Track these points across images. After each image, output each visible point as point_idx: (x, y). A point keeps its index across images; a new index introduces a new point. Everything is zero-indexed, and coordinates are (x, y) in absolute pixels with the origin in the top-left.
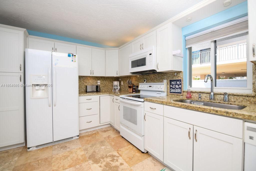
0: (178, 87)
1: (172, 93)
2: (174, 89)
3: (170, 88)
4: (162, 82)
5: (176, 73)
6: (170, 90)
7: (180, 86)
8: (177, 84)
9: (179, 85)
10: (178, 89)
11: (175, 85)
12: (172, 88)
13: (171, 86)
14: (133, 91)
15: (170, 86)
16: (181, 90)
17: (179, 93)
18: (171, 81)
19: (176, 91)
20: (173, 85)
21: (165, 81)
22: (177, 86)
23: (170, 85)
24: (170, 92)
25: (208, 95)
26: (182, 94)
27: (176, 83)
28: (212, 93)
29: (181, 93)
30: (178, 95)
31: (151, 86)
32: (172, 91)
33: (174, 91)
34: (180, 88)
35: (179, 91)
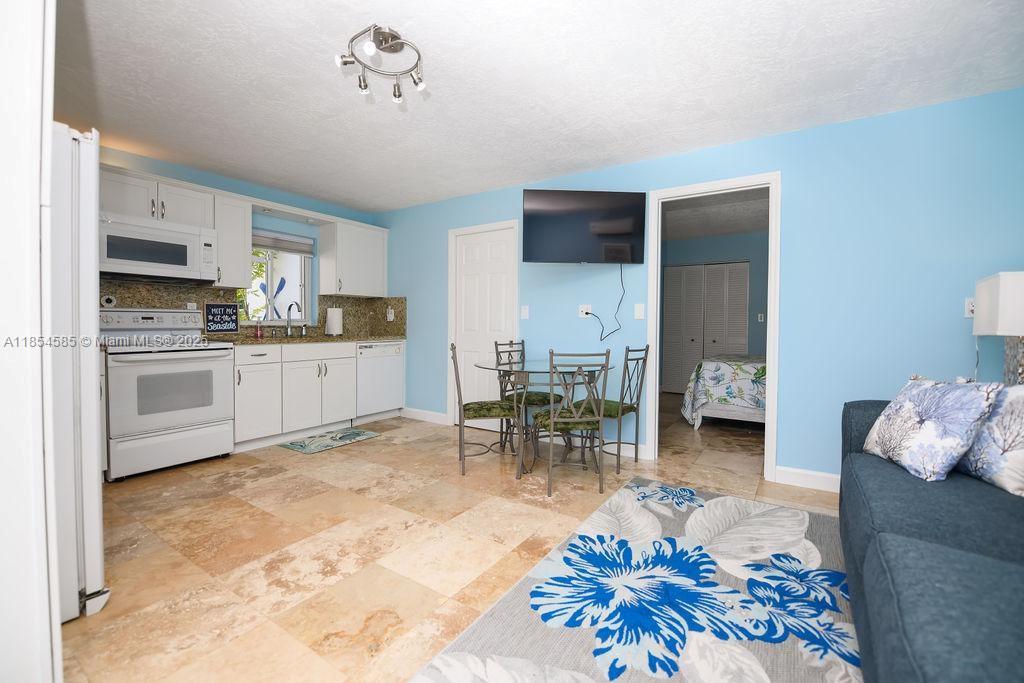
0: (229, 319)
1: (213, 331)
2: (219, 322)
3: (209, 321)
4: (182, 306)
5: (221, 292)
6: (208, 326)
7: (234, 317)
8: (225, 314)
9: (230, 316)
10: (229, 322)
11: (222, 315)
12: (213, 321)
13: (211, 318)
15: (208, 317)
16: (237, 325)
17: (231, 330)
18: (209, 307)
19: (224, 328)
20: (214, 315)
21: (192, 307)
22: (226, 318)
23: (208, 315)
24: (208, 331)
26: (238, 332)
27: (225, 310)
31: (152, 318)
32: (212, 328)
33: (219, 327)
34: (233, 321)
35: (232, 326)
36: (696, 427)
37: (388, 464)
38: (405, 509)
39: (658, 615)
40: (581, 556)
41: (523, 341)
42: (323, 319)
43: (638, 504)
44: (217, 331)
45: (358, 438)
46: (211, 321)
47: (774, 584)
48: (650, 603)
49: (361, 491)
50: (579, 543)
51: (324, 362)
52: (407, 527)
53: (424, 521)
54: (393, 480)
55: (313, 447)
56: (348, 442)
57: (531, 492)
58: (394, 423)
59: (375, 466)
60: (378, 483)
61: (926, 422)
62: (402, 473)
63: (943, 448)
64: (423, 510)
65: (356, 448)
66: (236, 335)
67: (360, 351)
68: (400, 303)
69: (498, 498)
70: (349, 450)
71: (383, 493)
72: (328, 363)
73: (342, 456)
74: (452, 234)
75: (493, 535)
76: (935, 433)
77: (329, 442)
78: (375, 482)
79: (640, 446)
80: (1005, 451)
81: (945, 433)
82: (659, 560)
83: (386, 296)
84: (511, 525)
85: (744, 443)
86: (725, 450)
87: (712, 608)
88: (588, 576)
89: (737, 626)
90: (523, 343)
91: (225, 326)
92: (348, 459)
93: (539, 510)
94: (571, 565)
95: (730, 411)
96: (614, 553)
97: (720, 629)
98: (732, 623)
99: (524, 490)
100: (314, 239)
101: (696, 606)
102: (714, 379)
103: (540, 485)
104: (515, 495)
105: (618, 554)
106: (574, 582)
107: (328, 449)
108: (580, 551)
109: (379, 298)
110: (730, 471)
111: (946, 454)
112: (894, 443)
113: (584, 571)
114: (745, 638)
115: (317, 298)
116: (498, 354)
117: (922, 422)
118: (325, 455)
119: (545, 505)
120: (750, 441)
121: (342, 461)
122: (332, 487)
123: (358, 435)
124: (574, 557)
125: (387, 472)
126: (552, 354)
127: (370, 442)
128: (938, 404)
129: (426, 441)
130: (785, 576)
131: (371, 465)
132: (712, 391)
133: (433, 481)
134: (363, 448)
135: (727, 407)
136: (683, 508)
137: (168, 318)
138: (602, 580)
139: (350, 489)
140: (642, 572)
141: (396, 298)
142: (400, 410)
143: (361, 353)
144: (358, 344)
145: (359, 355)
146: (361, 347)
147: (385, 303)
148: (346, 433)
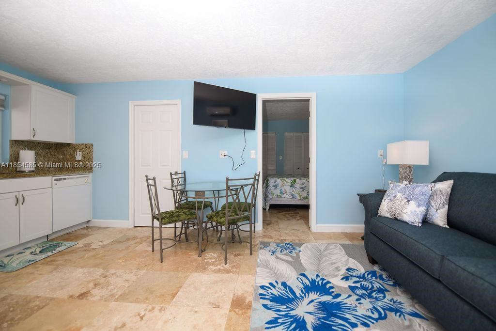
36: (267, 210)
37: (97, 266)
38: (132, 302)
39: (334, 325)
40: (271, 301)
41: (185, 172)
42: (16, 158)
43: (272, 257)
45: (58, 249)
47: (358, 285)
48: (324, 318)
49: (83, 296)
50: (263, 292)
51: (21, 193)
52: (142, 318)
53: (153, 308)
54: (107, 279)
55: (14, 265)
56: (50, 254)
57: (213, 264)
58: (85, 232)
59: (86, 270)
60: (95, 285)
61: (411, 201)
62: (112, 271)
63: (420, 211)
64: (147, 299)
65: (59, 258)
67: (55, 183)
68: (87, 149)
69: (196, 274)
70: (52, 261)
71: (105, 292)
72: (25, 194)
73: (49, 268)
74: (131, 104)
75: (210, 303)
76: (415, 206)
77: (31, 257)
78: (91, 285)
79: (256, 224)
80: (437, 210)
81: (419, 206)
82: (308, 289)
83: (73, 142)
84: (216, 292)
85: (291, 215)
86: (286, 219)
87: (349, 309)
88: (284, 313)
89: (366, 316)
90: (184, 173)
92: (55, 269)
93: (226, 276)
94: (270, 309)
95: (281, 200)
96: (284, 292)
97: (363, 321)
98: (363, 315)
99: (208, 264)
100: (5, 96)
101: (343, 311)
102: (274, 186)
103: (215, 258)
104: (205, 269)
105: (287, 292)
106: (280, 321)
107: (32, 264)
108: (267, 297)
109: (68, 144)
110: (296, 230)
111: (421, 214)
112: (398, 211)
113: (279, 311)
114: (375, 322)
115: (9, 142)
116: (172, 180)
117: (408, 201)
118: (29, 270)
119: (228, 272)
120: (292, 213)
121: (51, 272)
122: (52, 299)
123: (57, 246)
124: (268, 302)
125: (99, 273)
126: (228, 179)
127: (70, 251)
128: (413, 193)
129: (119, 242)
130: (358, 279)
131: (81, 270)
132: (274, 192)
133: (142, 272)
134: (66, 257)
135: (281, 199)
136: (294, 254)
138: (293, 313)
139: (71, 296)
140: (306, 300)
141: (83, 144)
142: (88, 222)
143: (56, 184)
144: (54, 178)
145: (54, 186)
146: (56, 180)
147: (73, 148)
148: (44, 247)
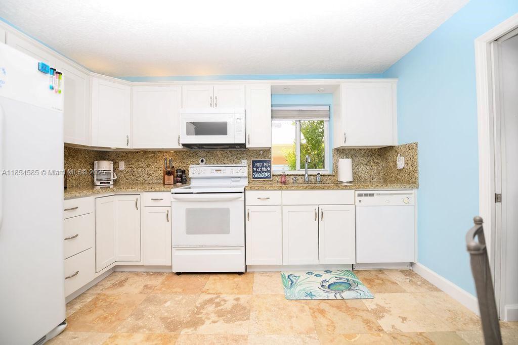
0: (266, 170)
1: (256, 178)
2: (260, 172)
3: (254, 172)
4: (239, 162)
5: (262, 151)
6: (253, 175)
7: (269, 169)
8: (263, 167)
9: (266, 168)
10: (266, 172)
11: (261, 167)
12: (256, 171)
13: (255, 169)
14: (175, 182)
15: (253, 169)
16: (270, 174)
17: (267, 177)
18: (254, 162)
19: (263, 176)
20: (257, 168)
21: (244, 162)
22: (264, 169)
23: (253, 167)
24: (253, 178)
25: (303, 177)
26: (271, 179)
27: (263, 164)
28: (306, 175)
29: (270, 177)
30: (264, 180)
31: (221, 171)
32: (256, 176)
33: (260, 175)
34: (268, 171)
35: (267, 174)
44: (259, 178)
46: (255, 172)
51: (320, 207)
66: (271, 181)
67: (358, 199)
68: (411, 149)
72: (324, 208)
83: (396, 144)
91: (264, 175)
100: (330, 106)
109: (390, 147)
137: (229, 170)
141: (405, 145)
142: (412, 264)
143: (360, 201)
144: (357, 192)
145: (357, 203)
146: (359, 195)
147: (396, 151)
148: (340, 279)
